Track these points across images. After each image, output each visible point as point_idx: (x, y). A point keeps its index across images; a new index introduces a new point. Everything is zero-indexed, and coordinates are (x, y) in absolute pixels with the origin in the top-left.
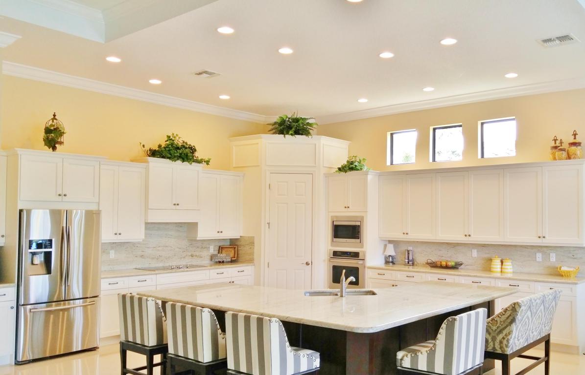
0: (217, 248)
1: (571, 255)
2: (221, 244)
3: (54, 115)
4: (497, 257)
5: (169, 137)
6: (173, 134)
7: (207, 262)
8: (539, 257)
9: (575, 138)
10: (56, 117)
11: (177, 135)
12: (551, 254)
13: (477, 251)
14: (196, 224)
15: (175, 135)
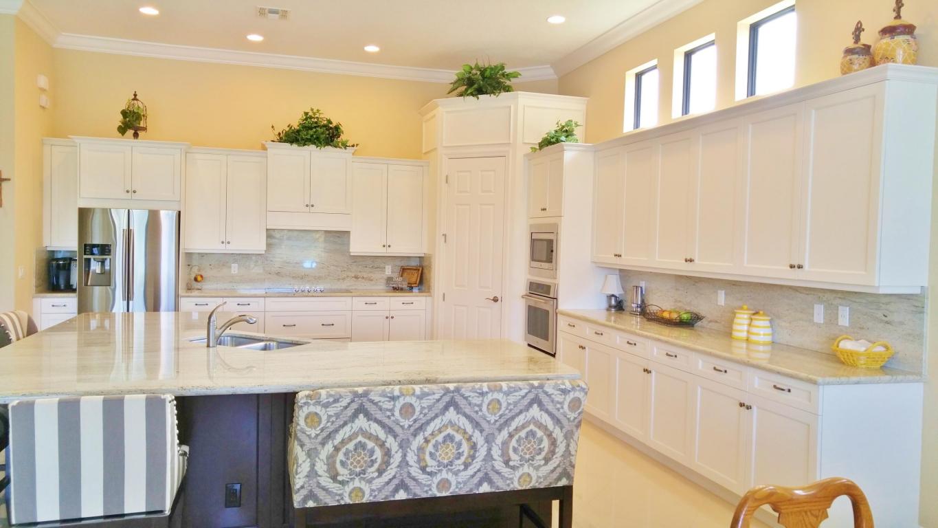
0: (398, 269)
1: (880, 314)
2: (404, 263)
3: (135, 95)
4: (745, 307)
5: (306, 114)
6: (312, 110)
7: (382, 286)
8: (819, 314)
9: (898, 17)
10: (137, 97)
11: (318, 110)
12: (840, 308)
13: (726, 294)
14: (348, 233)
15: (315, 111)
